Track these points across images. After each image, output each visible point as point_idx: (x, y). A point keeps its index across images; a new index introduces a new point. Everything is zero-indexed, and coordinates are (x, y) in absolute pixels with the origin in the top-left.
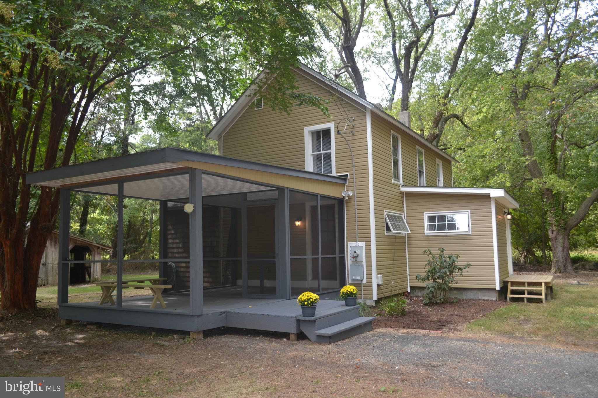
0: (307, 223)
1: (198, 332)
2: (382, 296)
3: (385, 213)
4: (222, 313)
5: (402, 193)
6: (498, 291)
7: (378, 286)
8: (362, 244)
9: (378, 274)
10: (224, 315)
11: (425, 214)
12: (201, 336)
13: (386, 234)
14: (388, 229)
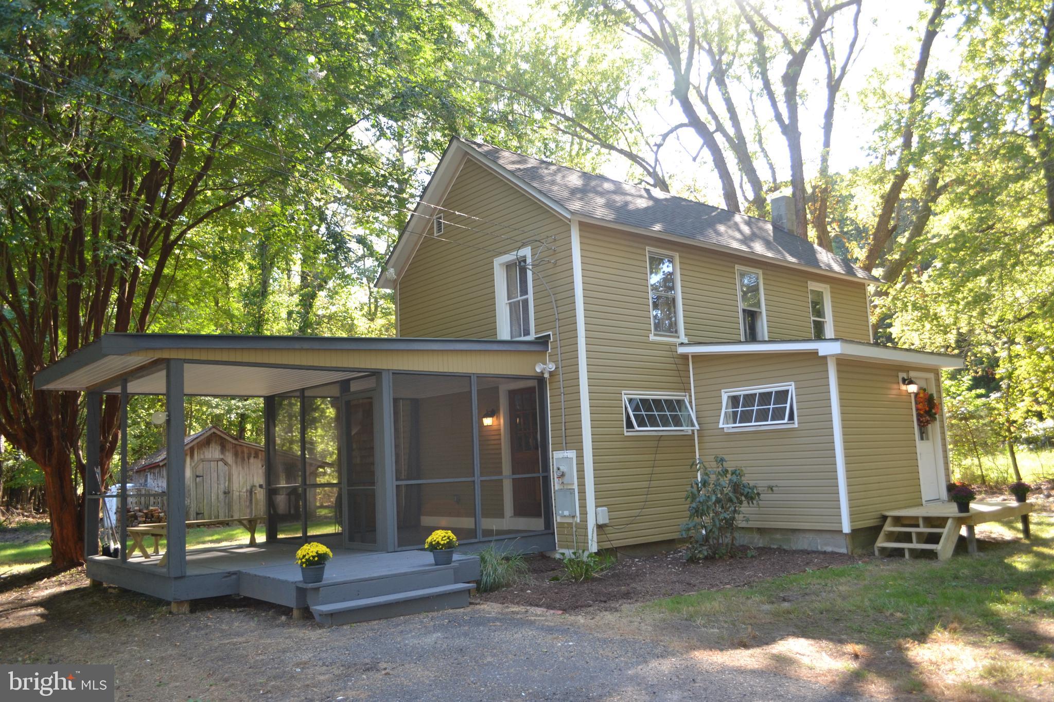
0: (502, 421)
1: (180, 603)
2: (607, 545)
3: (625, 398)
4: (230, 574)
5: (685, 357)
6: (846, 534)
7: (600, 527)
8: (572, 454)
9: (597, 507)
10: (234, 577)
11: (723, 394)
12: (186, 608)
13: (626, 434)
14: (630, 425)
